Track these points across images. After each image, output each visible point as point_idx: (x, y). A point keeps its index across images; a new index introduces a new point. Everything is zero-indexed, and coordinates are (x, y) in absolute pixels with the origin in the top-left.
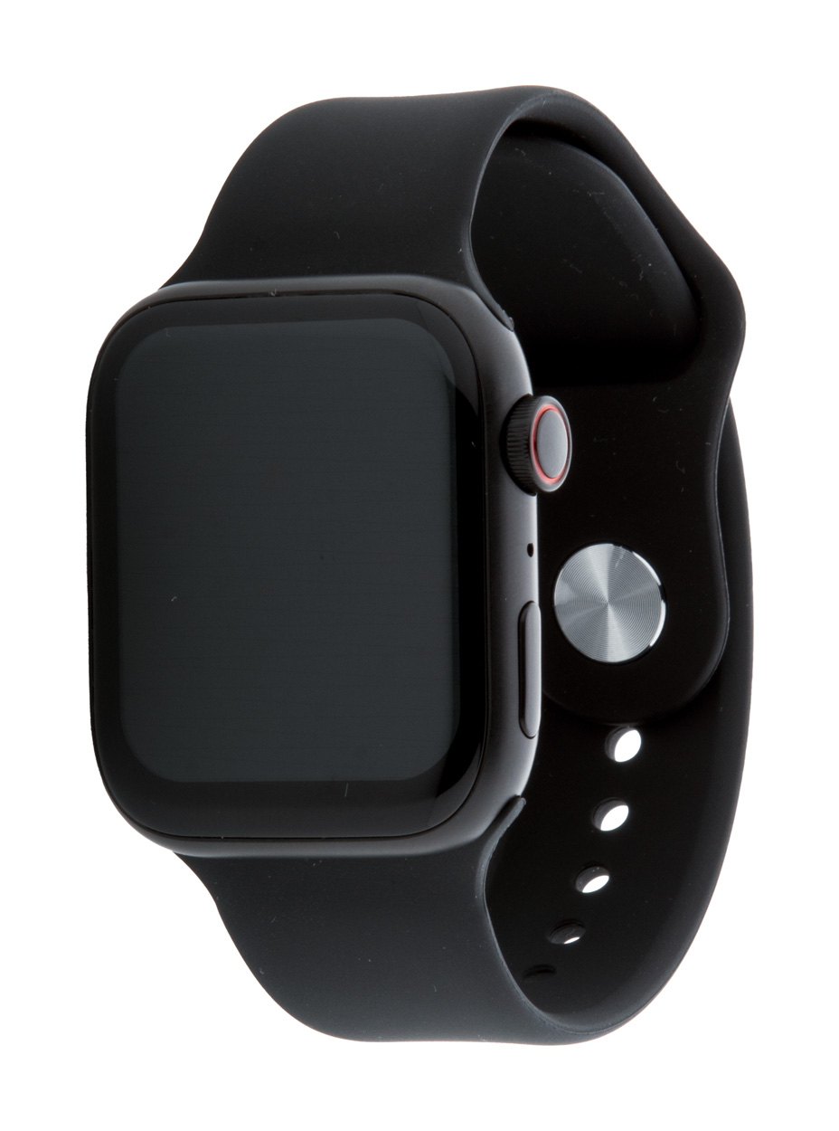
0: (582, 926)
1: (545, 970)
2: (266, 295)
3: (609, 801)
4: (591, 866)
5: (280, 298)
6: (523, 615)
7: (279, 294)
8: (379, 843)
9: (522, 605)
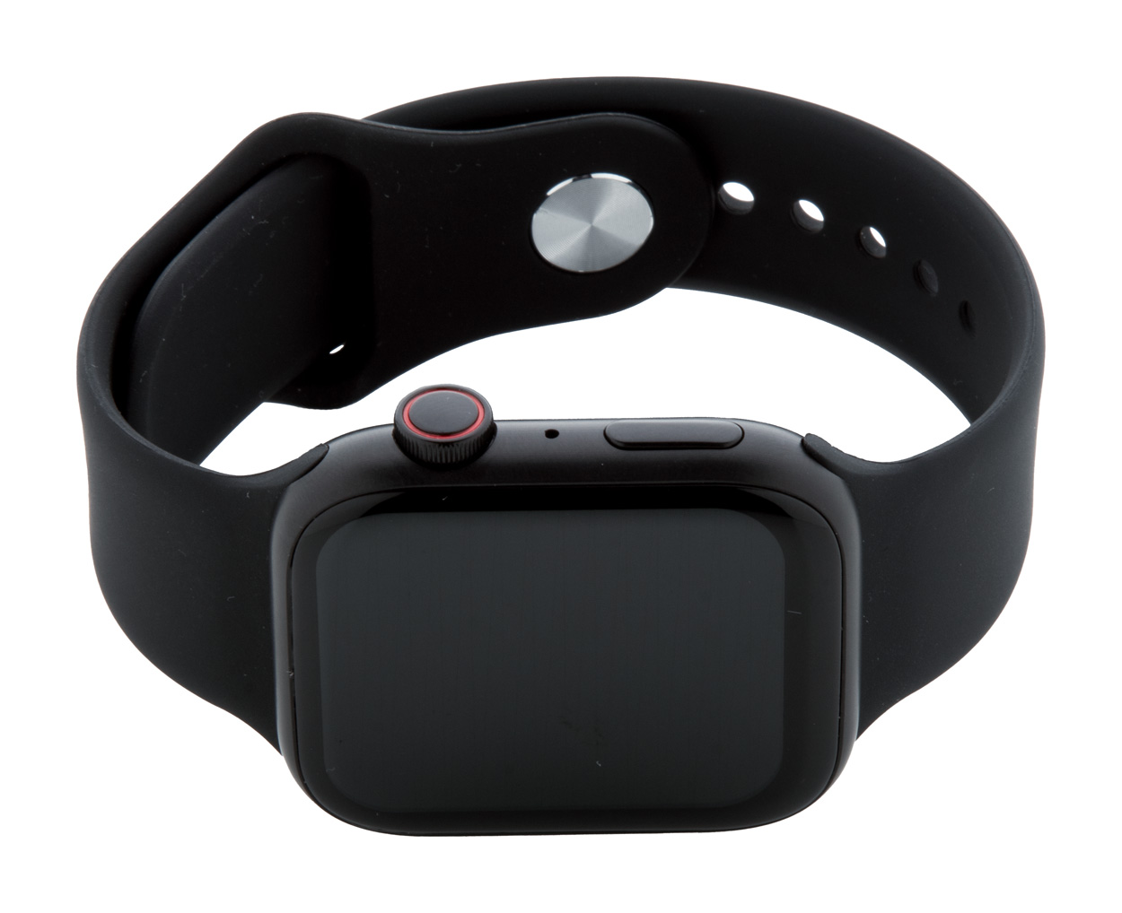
0: (920, 263)
1: (965, 310)
2: (292, 680)
3: (794, 215)
4: (860, 240)
5: (295, 668)
6: (619, 444)
7: (292, 669)
8: (848, 579)
9: (609, 445)
